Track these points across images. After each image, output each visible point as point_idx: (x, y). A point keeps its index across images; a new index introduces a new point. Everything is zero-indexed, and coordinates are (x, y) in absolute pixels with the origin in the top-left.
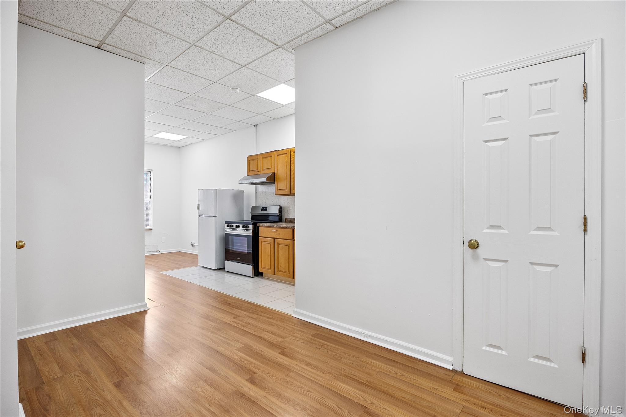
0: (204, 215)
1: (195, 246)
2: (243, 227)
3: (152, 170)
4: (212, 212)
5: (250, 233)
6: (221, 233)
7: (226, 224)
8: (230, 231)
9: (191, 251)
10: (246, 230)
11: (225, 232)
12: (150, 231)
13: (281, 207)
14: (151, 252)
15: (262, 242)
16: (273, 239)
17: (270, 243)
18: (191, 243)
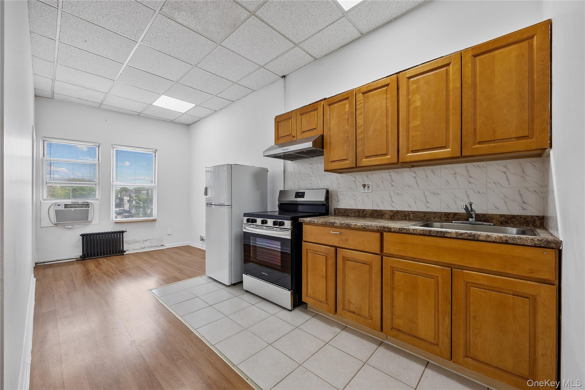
0: (213, 204)
1: (205, 240)
2: (275, 223)
3: (156, 150)
4: (224, 199)
5: (287, 235)
6: (236, 230)
7: (245, 218)
8: (250, 229)
9: (201, 245)
10: (278, 229)
11: (244, 230)
12: (153, 223)
13: (328, 191)
14: (154, 246)
15: (309, 251)
16: (334, 248)
17: (325, 255)
18: (201, 236)
